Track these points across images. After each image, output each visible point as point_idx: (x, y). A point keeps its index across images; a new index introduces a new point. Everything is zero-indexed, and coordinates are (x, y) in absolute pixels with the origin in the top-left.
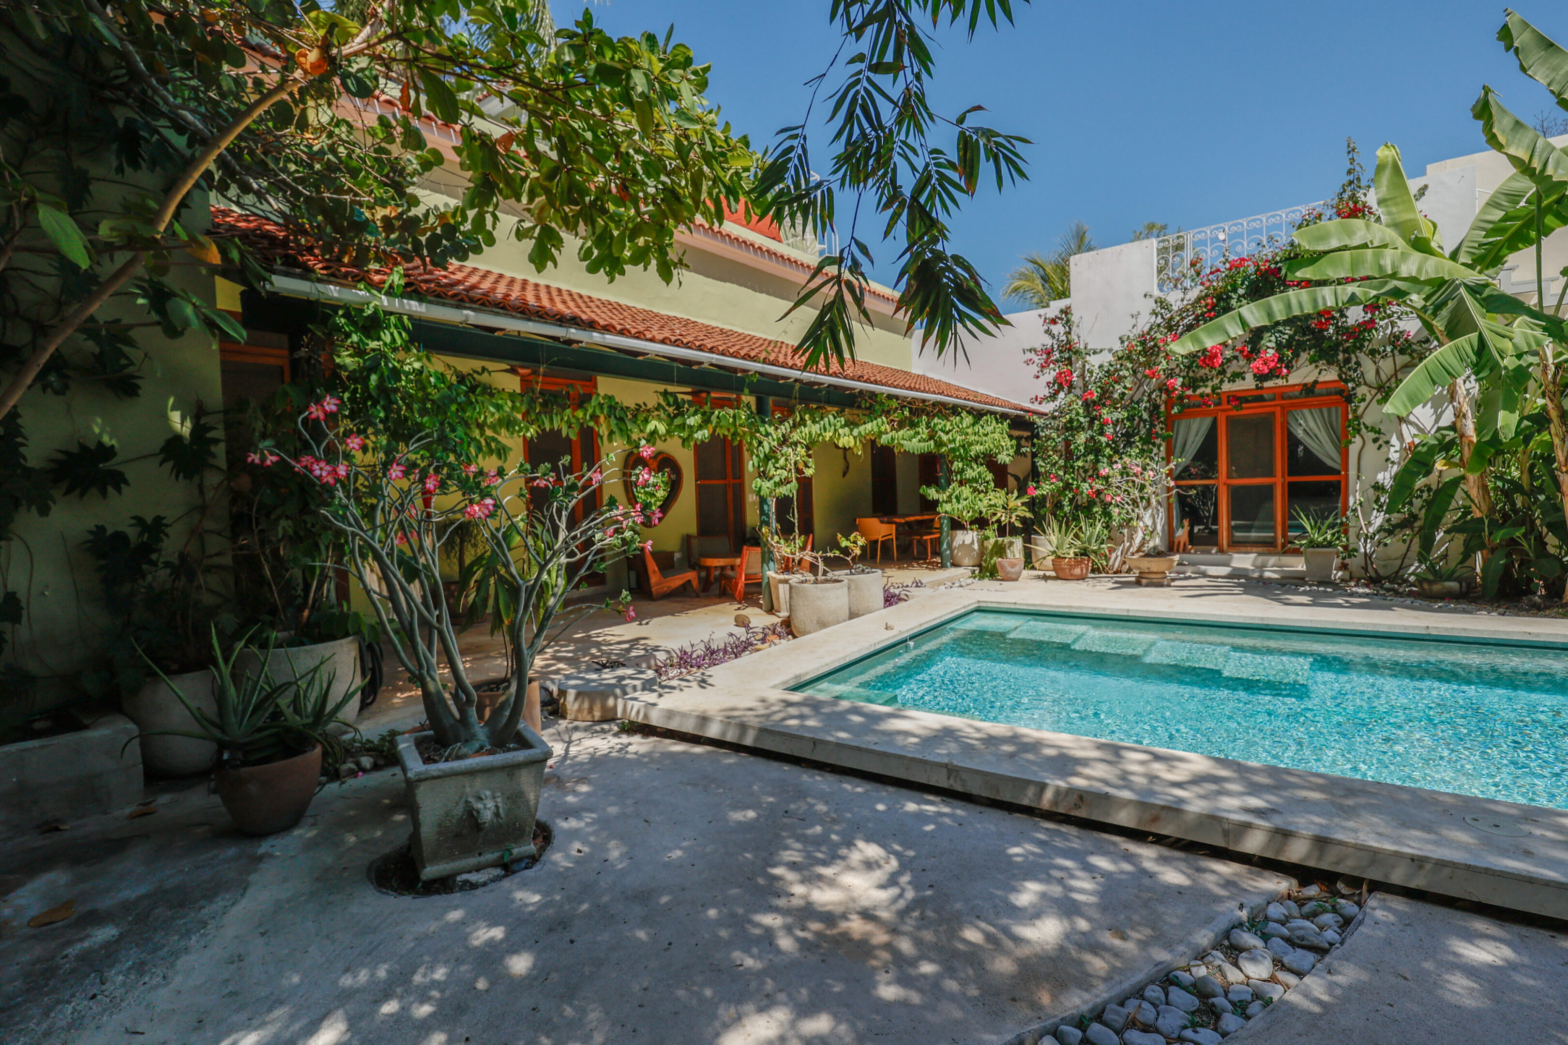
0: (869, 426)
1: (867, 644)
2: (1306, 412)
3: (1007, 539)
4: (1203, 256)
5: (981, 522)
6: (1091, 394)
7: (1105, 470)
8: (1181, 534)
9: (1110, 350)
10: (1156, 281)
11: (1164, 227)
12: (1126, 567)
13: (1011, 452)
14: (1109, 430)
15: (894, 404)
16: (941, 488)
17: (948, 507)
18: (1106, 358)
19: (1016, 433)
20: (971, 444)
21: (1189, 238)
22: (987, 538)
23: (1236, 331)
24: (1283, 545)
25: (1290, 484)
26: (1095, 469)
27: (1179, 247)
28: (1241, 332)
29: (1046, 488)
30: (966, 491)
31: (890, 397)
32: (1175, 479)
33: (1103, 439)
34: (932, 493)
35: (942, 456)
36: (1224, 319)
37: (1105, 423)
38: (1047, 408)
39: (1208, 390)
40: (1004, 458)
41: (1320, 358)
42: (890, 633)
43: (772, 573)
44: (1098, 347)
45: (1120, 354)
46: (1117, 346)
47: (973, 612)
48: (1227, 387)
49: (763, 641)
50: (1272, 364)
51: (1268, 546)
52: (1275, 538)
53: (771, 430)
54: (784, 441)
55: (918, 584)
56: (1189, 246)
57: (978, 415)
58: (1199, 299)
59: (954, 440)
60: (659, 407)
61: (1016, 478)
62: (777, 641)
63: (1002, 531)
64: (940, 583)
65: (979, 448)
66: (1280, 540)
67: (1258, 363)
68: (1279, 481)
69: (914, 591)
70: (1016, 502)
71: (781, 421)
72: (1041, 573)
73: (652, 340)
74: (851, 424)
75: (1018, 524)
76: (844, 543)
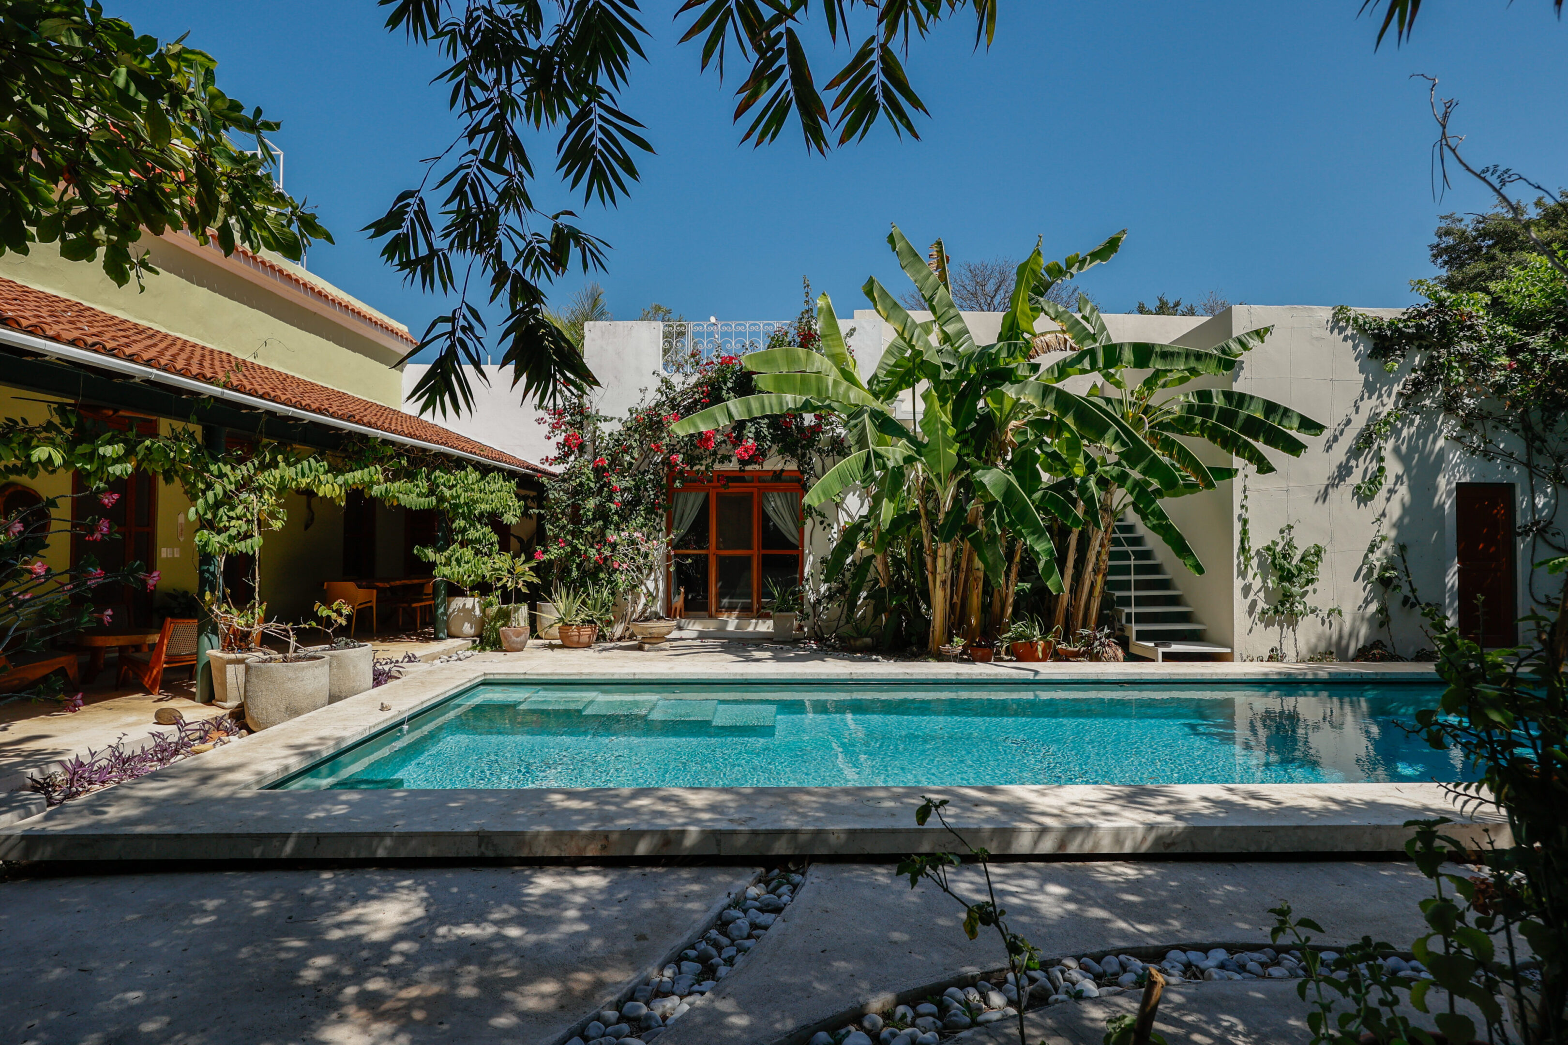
0: (358, 474)
1: (360, 729)
2: (775, 494)
3: (512, 606)
4: (700, 347)
5: (483, 588)
6: (602, 460)
7: (612, 536)
8: (678, 601)
9: (620, 420)
10: (661, 362)
11: (669, 312)
12: (627, 634)
13: (518, 513)
14: (618, 498)
15: (390, 450)
16: (439, 550)
17: (447, 571)
18: (616, 427)
19: (523, 492)
20: (475, 502)
21: (691, 327)
22: (490, 604)
23: (724, 422)
24: (758, 610)
25: (763, 555)
26: (603, 535)
27: (681, 334)
28: (727, 423)
29: (554, 552)
30: (468, 553)
31: (385, 442)
32: (674, 548)
33: (613, 506)
34: (430, 554)
35: (443, 512)
36: (716, 409)
37: (612, 492)
38: (558, 469)
39: (703, 468)
40: (510, 518)
41: (786, 451)
42: (387, 715)
43: (214, 652)
44: (610, 415)
45: (629, 424)
46: (626, 416)
47: (478, 685)
48: (717, 467)
49: (202, 739)
50: (751, 453)
51: (747, 612)
52: (752, 603)
53: (227, 469)
54: (245, 485)
55: (411, 659)
56: (689, 335)
57: (485, 470)
58: (696, 385)
59: (458, 497)
60: (49, 426)
61: (520, 540)
62: (225, 738)
63: (506, 597)
64: (434, 657)
65: (483, 506)
66: (756, 606)
67: (740, 450)
68: (755, 553)
69: (409, 667)
70: (522, 567)
71: (241, 460)
72: (547, 642)
73: (55, 339)
74: (335, 470)
75: (525, 590)
76: (323, 612)
